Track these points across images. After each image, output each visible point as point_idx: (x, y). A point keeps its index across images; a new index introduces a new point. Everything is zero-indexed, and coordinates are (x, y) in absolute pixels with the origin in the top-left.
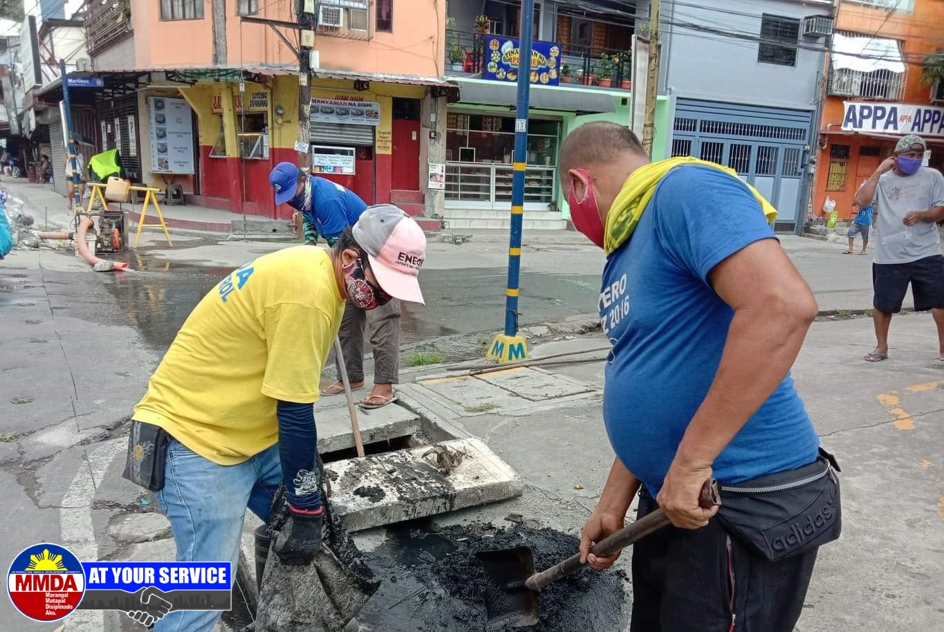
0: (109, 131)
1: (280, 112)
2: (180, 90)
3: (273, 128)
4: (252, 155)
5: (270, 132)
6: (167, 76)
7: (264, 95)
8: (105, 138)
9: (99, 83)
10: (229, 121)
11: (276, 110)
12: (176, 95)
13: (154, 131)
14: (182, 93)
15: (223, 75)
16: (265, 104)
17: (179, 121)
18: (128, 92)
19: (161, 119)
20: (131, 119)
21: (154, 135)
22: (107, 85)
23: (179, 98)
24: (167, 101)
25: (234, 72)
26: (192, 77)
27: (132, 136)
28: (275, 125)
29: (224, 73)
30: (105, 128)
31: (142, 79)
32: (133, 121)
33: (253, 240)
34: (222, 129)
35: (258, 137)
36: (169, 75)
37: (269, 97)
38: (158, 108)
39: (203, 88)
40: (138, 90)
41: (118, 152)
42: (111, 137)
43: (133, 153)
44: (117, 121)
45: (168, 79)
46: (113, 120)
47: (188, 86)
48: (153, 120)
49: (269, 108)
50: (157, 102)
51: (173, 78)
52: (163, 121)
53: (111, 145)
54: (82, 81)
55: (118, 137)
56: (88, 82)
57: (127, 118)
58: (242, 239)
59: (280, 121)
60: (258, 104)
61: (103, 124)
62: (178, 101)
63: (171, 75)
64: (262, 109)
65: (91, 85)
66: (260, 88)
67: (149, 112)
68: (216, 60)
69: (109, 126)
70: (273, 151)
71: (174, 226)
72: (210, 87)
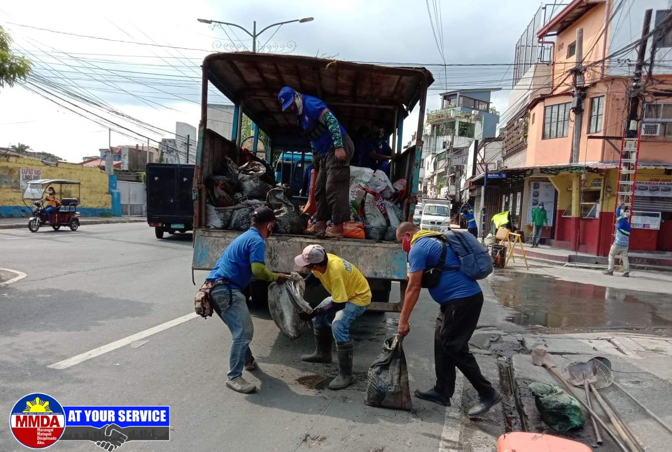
0: (507, 201)
1: (609, 190)
2: (549, 178)
3: (603, 200)
4: (588, 216)
5: (600, 202)
6: (541, 170)
7: (599, 180)
8: (504, 205)
9: (504, 176)
10: (575, 195)
11: (606, 189)
12: (547, 180)
13: (531, 201)
14: (551, 180)
15: (574, 170)
16: (599, 185)
17: (547, 195)
18: (519, 179)
19: (537, 194)
20: (519, 194)
21: (531, 204)
22: (507, 176)
23: (548, 182)
24: (541, 183)
25: (581, 168)
26: (556, 170)
27: (518, 204)
28: (605, 198)
29: (575, 168)
30: (505, 199)
31: (528, 173)
32: (520, 195)
33: (580, 267)
34: (571, 200)
35: (593, 205)
36: (543, 170)
37: (603, 181)
38: (535, 188)
39: (563, 176)
40: (525, 178)
41: (509, 212)
42: (507, 204)
43: (517, 214)
44: (511, 195)
45: (542, 172)
46: (510, 195)
47: (553, 176)
48: (532, 194)
49: (601, 188)
50: (535, 184)
51: (545, 172)
52: (537, 196)
53: (506, 209)
54: (495, 175)
55: (511, 204)
56: (498, 175)
57: (517, 194)
58: (573, 266)
59: (608, 195)
60: (595, 185)
61: (504, 196)
62: (548, 183)
63: (544, 170)
64: (597, 188)
65: (499, 177)
66: (597, 176)
67: (530, 190)
68: (571, 161)
69: (507, 198)
70: (601, 213)
71: (534, 256)
72: (568, 175)
